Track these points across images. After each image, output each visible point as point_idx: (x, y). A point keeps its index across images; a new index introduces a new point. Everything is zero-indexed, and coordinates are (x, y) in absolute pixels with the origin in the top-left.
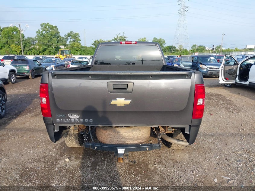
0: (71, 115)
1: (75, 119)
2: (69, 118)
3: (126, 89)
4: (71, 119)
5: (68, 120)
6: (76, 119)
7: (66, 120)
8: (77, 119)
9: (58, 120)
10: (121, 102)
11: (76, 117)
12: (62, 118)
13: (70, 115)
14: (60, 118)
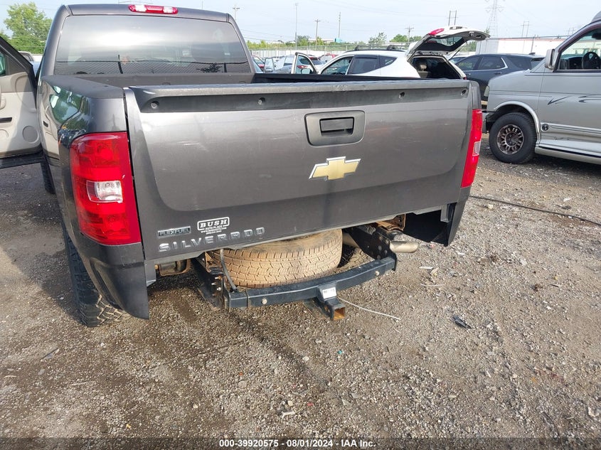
0: (206, 223)
1: (215, 235)
2: (197, 234)
3: (350, 131)
4: (205, 235)
5: (197, 240)
6: (219, 233)
7: (188, 242)
8: (223, 232)
9: (164, 246)
10: (336, 167)
11: (219, 229)
12: (178, 237)
13: (202, 225)
14: (170, 240)
